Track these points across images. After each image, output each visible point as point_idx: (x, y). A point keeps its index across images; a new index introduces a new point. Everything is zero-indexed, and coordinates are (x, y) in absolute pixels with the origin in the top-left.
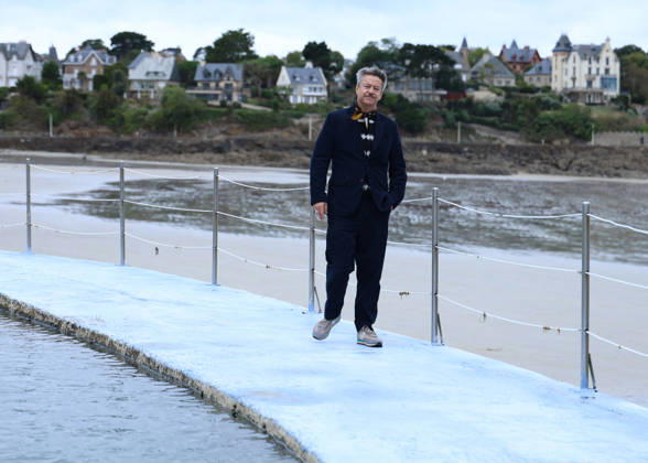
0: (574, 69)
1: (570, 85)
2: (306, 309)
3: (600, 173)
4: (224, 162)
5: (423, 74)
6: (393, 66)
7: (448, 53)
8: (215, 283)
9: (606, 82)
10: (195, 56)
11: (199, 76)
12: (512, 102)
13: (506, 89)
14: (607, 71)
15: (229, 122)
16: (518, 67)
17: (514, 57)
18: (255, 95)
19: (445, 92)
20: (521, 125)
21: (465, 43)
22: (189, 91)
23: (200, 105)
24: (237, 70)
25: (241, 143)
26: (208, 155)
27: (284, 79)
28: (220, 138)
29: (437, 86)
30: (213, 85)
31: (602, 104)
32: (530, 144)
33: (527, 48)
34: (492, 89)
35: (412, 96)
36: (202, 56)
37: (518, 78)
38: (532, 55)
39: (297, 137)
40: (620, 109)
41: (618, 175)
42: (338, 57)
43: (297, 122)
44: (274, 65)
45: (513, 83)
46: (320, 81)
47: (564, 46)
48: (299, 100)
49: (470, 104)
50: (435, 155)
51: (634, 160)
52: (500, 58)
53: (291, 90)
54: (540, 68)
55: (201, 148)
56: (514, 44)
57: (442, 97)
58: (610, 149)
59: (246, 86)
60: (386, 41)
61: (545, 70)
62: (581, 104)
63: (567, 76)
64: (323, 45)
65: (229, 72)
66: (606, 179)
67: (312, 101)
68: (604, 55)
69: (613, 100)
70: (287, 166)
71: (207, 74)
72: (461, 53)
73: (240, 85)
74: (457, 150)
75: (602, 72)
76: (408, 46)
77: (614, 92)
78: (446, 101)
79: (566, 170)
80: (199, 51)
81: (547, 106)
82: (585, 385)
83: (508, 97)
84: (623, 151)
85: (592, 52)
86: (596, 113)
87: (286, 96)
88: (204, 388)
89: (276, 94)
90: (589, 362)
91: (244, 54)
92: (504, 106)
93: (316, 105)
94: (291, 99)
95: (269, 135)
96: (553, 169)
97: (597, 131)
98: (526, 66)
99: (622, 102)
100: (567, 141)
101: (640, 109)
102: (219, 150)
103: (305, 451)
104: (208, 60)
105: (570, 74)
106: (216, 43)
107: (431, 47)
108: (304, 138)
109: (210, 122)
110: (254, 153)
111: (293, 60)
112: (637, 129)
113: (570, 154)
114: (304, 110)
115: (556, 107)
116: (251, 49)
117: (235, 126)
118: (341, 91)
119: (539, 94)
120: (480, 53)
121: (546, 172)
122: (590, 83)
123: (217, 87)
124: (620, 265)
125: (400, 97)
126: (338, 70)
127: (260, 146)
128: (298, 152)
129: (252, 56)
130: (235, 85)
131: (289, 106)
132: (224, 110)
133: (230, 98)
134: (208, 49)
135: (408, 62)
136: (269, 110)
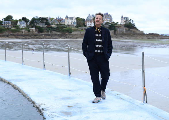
0: (69, 21)
1: (68, 24)
2: (22, 64)
3: (74, 38)
4: (9, 38)
5: (43, 22)
6: (38, 21)
7: (47, 19)
8: (6, 60)
9: (74, 23)
10: (2, 20)
11: (3, 23)
12: (58, 27)
13: (57, 25)
14: (74, 21)
15: (9, 31)
16: (59, 21)
17: (58, 19)
18: (13, 26)
19: (47, 25)
20: (60, 30)
21: (50, 17)
22: (1, 26)
23: (4, 28)
24: (10, 22)
25: (11, 35)
26: (5, 37)
27: (18, 23)
28: (7, 34)
29: (46, 24)
30: (6, 25)
31: (74, 27)
32: (62, 34)
33: (61, 18)
34: (55, 25)
35: (41, 26)
36: (4, 20)
37: (59, 23)
38: (61, 19)
39: (21, 33)
40: (77, 28)
41: (77, 39)
42: (28, 20)
43: (21, 31)
44: (17, 21)
45: (58, 24)
46: (25, 24)
47: (67, 17)
48: (21, 27)
49: (51, 27)
50: (45, 36)
51: (79, 36)
52: (56, 19)
53: (20, 25)
54: (63, 21)
55: (4, 36)
56: (58, 17)
57: (46, 26)
58: (75, 34)
59: (12, 25)
60: (36, 17)
61: (64, 21)
62: (70, 27)
63: (67, 22)
64: (25, 18)
65: (9, 22)
66: (75, 39)
67: (24, 27)
68: (74, 19)
69: (75, 26)
70: (20, 38)
71: (4, 23)
72: (49, 19)
73: (11, 25)
74: (49, 35)
75: (73, 22)
76: (40, 18)
77: (75, 25)
78: (47, 27)
79: (68, 38)
80: (3, 19)
81: (64, 27)
82: (69, 76)
83: (58, 26)
84: (77, 35)
85: (72, 18)
86: (73, 28)
87: (19, 27)
88: (3, 79)
89: (17, 26)
90: (70, 72)
91: (11, 19)
92: (57, 27)
93: (24, 28)
94: (20, 27)
95: (16, 33)
96: (66, 38)
97: (73, 31)
98: (61, 21)
99: (77, 27)
100: (68, 33)
101: (80, 28)
102: (7, 36)
103: (21, 90)
104: (5, 20)
105: (68, 22)
106: (6, 17)
107: (44, 18)
108: (22, 34)
109: (5, 31)
110: (14, 36)
111: (20, 20)
112: (79, 31)
113: (68, 35)
114: (22, 29)
115: (66, 27)
116: (12, 18)
117: (10, 32)
118: (29, 25)
119: (63, 25)
120: (53, 19)
121: (65, 38)
122: (71, 23)
123: (7, 25)
124: (77, 54)
125: (39, 26)
126: (28, 22)
127: (15, 35)
128: (21, 36)
129: (12, 20)
130: (10, 25)
131: (19, 28)
132: (8, 29)
133: (9, 27)
134: (5, 18)
135: (40, 20)
136: (16, 29)
